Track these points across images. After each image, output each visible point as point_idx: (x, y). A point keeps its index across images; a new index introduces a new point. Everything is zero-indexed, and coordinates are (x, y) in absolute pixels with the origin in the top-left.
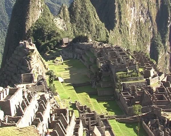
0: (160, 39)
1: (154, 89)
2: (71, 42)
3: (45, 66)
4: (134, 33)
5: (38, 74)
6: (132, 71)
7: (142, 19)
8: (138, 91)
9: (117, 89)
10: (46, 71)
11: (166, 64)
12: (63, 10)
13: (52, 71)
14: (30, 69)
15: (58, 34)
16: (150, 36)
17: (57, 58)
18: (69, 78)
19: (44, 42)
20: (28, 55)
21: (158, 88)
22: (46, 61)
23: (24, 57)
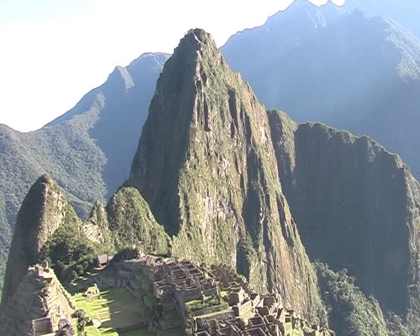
0: (251, 242)
1: (246, 322)
2: (111, 261)
3: (70, 304)
4: (210, 238)
5: (59, 318)
6: (211, 297)
7: (221, 214)
8: (221, 327)
9: (189, 328)
10: (73, 312)
11: (262, 279)
12: (98, 210)
13: (82, 310)
14: (46, 310)
15: (89, 250)
16: (236, 240)
17: (90, 289)
18: (109, 319)
19: (68, 264)
20: (43, 287)
21: (251, 319)
22: (73, 295)
23: (36, 292)
